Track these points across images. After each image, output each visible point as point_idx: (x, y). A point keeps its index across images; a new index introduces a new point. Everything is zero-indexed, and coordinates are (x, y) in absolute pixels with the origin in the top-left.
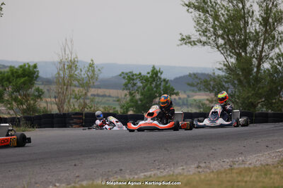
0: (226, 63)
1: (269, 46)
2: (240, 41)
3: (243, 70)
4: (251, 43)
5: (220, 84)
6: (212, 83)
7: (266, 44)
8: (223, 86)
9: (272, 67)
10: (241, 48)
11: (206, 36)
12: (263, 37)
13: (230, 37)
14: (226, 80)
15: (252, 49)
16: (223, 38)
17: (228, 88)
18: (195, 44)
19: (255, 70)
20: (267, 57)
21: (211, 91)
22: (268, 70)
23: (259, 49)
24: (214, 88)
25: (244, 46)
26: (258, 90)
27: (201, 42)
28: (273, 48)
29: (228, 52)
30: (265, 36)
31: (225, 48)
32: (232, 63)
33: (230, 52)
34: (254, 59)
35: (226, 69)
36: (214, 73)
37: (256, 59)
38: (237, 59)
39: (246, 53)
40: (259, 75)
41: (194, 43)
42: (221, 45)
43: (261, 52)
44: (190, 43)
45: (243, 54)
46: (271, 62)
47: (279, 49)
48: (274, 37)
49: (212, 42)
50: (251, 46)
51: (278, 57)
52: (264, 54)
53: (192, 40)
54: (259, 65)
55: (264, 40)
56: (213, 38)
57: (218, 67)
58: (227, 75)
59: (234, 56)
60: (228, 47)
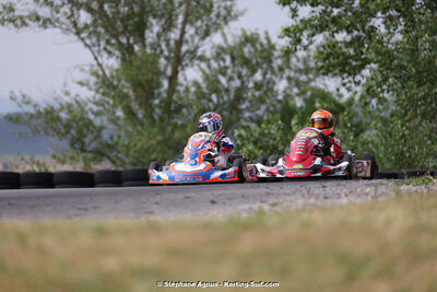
0: (96, 68)
1: (197, 29)
2: (129, 17)
3: (137, 85)
4: (154, 21)
5: (82, 118)
6: (63, 115)
7: (192, 24)
8: (91, 122)
9: (206, 78)
10: (131, 33)
11: (51, 4)
12: (183, 8)
13: (106, 7)
14: (95, 108)
15: (159, 35)
16: (90, 10)
17: (102, 128)
18: (24, 24)
19: (166, 84)
20: (193, 54)
21: (62, 135)
22: (196, 84)
23: (174, 35)
24: (68, 127)
25: (140, 29)
26: (173, 131)
27: (38, 19)
28: (207, 33)
29: (103, 44)
30: (189, 5)
31: (95, 32)
32: (111, 68)
33: (108, 42)
34: (162, 61)
35: (96, 84)
36: (67, 93)
37: (167, 58)
38: (124, 60)
39: (144, 46)
40: (175, 97)
41: (21, 22)
42: (86, 26)
43: (180, 43)
44: (12, 21)
45: (136, 48)
46: (203, 65)
47: (224, 35)
48: (212, 6)
49: (63, 19)
50: (156, 29)
51: (218, 54)
52: (184, 48)
53: (17, 13)
54: (175, 72)
55: (187, 15)
56: (66, 9)
57: (79, 79)
58: (98, 97)
59: (117, 53)
60: (102, 30)
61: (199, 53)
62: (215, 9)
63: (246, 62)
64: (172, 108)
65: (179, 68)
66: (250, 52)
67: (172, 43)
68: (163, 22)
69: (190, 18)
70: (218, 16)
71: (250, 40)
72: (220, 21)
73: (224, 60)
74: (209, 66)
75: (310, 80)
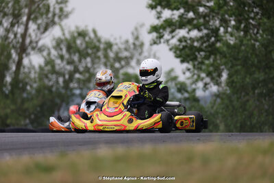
61: (40, 44)
62: (51, 9)
63: (78, 51)
64: (21, 85)
65: (24, 55)
66: (81, 44)
67: (19, 36)
68: (11, 20)
69: (32, 16)
70: (54, 15)
71: (82, 34)
72: (56, 19)
73: (61, 49)
74: (49, 54)
75: (122, 67)
